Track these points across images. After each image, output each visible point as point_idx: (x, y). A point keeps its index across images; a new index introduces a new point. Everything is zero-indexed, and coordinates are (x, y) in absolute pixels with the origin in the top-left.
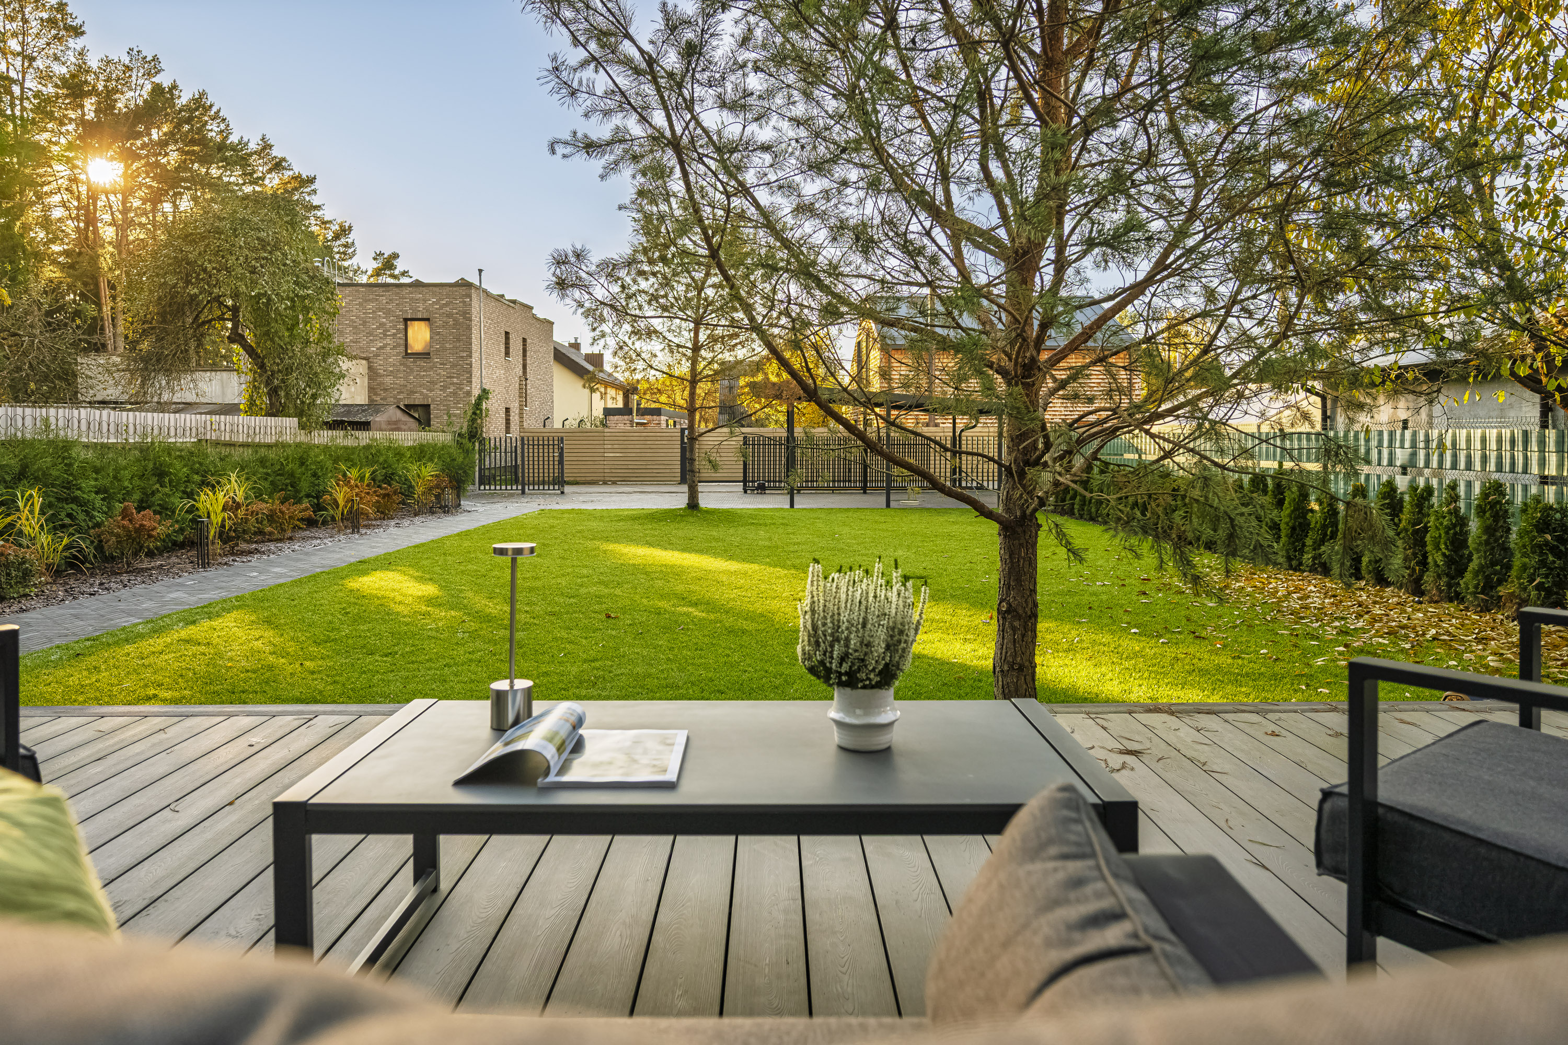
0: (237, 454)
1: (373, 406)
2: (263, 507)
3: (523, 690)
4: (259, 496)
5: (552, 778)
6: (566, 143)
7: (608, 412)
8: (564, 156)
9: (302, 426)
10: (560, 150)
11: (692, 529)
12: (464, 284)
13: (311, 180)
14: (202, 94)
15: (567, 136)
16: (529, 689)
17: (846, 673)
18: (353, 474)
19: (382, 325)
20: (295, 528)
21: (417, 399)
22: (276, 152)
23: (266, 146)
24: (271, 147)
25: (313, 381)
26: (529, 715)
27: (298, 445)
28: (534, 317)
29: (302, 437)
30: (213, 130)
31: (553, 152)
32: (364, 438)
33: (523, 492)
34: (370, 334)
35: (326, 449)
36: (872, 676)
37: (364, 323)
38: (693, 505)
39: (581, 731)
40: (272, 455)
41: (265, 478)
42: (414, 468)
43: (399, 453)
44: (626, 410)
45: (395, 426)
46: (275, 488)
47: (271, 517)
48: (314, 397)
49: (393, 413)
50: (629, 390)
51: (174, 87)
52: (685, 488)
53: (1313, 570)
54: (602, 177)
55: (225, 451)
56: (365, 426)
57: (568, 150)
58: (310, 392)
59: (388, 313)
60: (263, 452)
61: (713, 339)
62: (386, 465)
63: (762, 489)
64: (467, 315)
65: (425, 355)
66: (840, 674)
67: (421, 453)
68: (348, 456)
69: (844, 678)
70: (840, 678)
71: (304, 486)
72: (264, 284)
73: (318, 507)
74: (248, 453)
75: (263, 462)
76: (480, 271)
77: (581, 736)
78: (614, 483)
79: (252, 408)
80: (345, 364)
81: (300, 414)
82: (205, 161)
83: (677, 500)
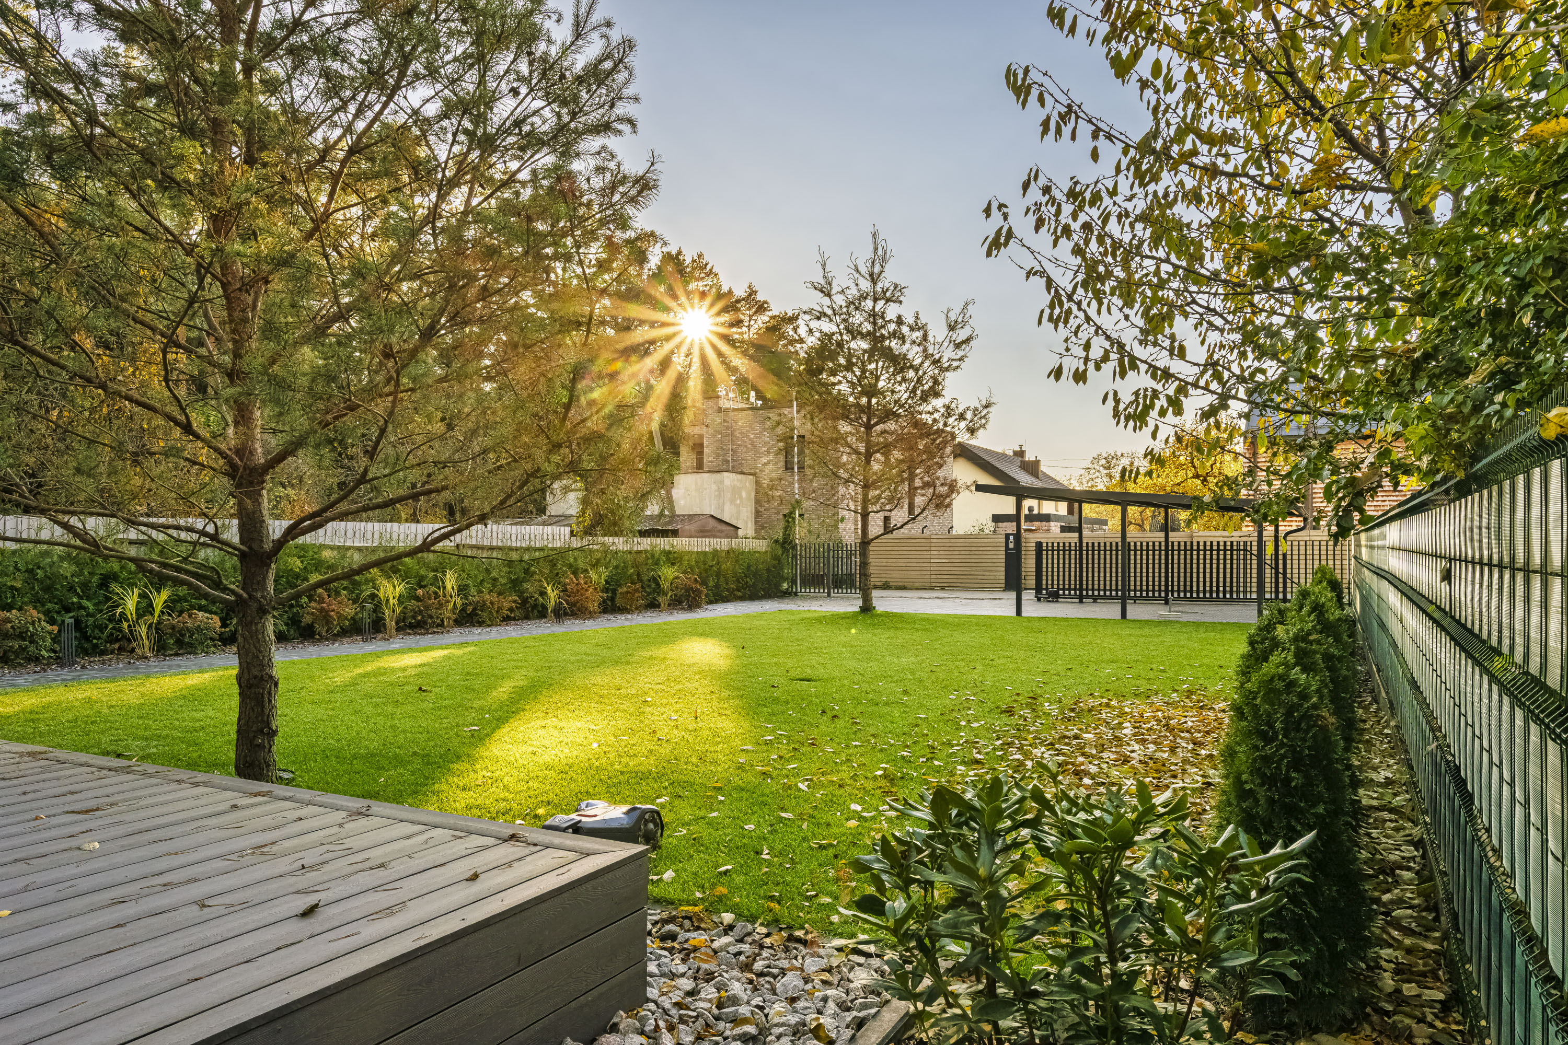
7: (997, 519)
19: (766, 444)
22: (760, 297)
23: (752, 292)
24: (755, 292)
33: (829, 595)
34: (757, 452)
37: (752, 443)
38: (867, 608)
40: (515, 556)
45: (709, 534)
49: (706, 522)
51: (679, 253)
52: (1013, 595)
59: (771, 432)
63: (1054, 596)
78: (943, 589)
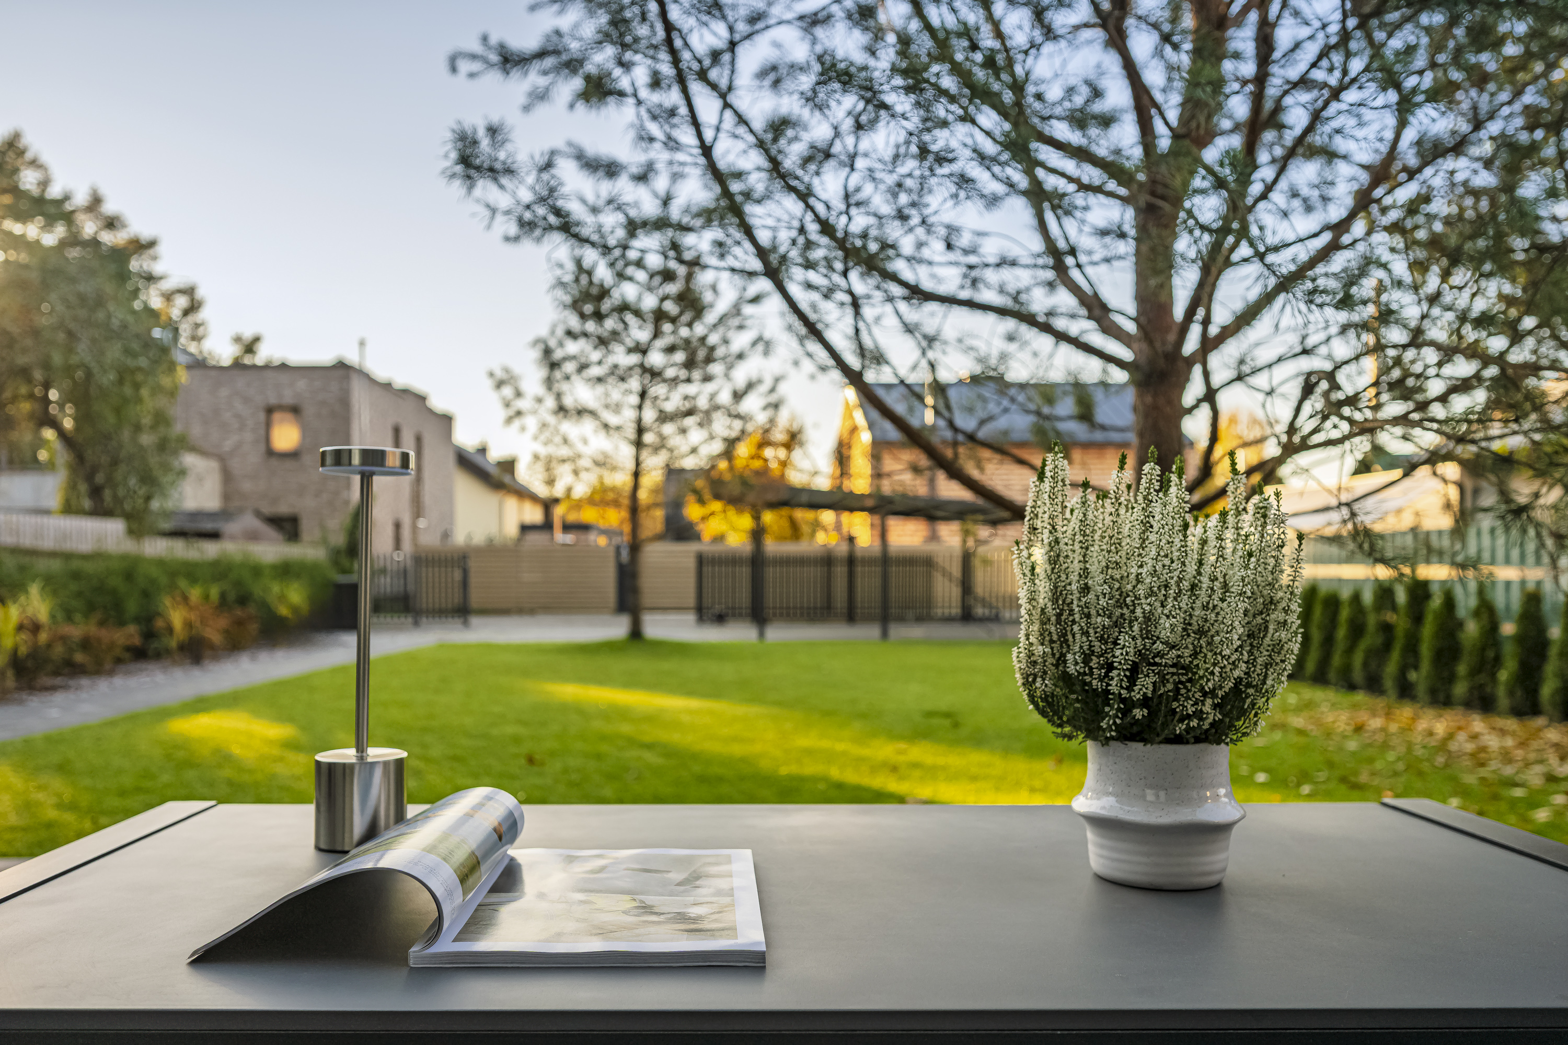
0: (42, 565)
1: (225, 514)
2: (76, 631)
3: (386, 764)
4: (69, 618)
5: (446, 945)
6: (474, 57)
7: (525, 529)
8: (472, 75)
9: (131, 532)
10: (465, 66)
11: (636, 662)
12: (342, 367)
13: (152, 244)
14: (17, 136)
15: (475, 46)
16: (400, 763)
17: (1145, 702)
18: (195, 593)
19: (238, 416)
20: (119, 661)
21: (283, 509)
22: (109, 209)
23: (96, 201)
24: (102, 201)
25: (149, 480)
26: (400, 817)
27: (124, 557)
28: (431, 412)
29: (129, 546)
30: (28, 180)
31: (454, 69)
32: (210, 550)
34: (223, 425)
35: (160, 563)
36: (1207, 708)
37: (216, 411)
38: (636, 634)
39: (513, 852)
41: (79, 594)
42: (276, 588)
43: (257, 570)
44: (547, 525)
45: (253, 536)
46: (90, 608)
47: (86, 644)
48: (148, 498)
49: (249, 521)
50: (548, 505)
52: (625, 617)
53: (1468, 705)
54: (527, 108)
55: (26, 560)
56: (214, 535)
57: (476, 66)
58: (142, 492)
59: (246, 400)
60: (75, 564)
61: (664, 417)
62: (238, 584)
63: (720, 619)
64: (345, 402)
65: (293, 455)
66: (1128, 705)
67: (285, 570)
68: (191, 572)
69: (1138, 713)
70: (1126, 712)
71: (132, 606)
72: (83, 352)
73: (149, 635)
74: (56, 565)
75: (76, 576)
76: (362, 343)
77: (512, 859)
79: (69, 509)
80: (190, 460)
81: (129, 517)
82: (22, 217)
83: (618, 628)
